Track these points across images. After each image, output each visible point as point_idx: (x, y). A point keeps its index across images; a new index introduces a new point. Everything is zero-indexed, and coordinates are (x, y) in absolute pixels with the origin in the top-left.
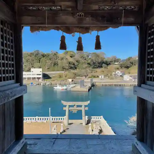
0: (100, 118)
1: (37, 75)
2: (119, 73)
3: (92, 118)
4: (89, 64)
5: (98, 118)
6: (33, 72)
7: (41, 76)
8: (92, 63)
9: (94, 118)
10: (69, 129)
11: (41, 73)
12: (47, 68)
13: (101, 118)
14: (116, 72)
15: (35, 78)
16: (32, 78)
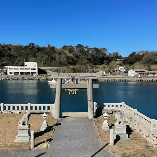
0: (119, 106)
1: (31, 69)
2: (122, 69)
3: (105, 106)
4: (89, 59)
5: (117, 106)
6: (26, 66)
7: (36, 71)
8: (92, 59)
9: (109, 106)
10: (60, 124)
11: (36, 68)
12: (43, 63)
13: (121, 106)
14: (119, 68)
15: (29, 73)
16: (26, 73)
